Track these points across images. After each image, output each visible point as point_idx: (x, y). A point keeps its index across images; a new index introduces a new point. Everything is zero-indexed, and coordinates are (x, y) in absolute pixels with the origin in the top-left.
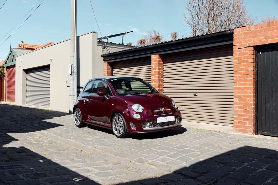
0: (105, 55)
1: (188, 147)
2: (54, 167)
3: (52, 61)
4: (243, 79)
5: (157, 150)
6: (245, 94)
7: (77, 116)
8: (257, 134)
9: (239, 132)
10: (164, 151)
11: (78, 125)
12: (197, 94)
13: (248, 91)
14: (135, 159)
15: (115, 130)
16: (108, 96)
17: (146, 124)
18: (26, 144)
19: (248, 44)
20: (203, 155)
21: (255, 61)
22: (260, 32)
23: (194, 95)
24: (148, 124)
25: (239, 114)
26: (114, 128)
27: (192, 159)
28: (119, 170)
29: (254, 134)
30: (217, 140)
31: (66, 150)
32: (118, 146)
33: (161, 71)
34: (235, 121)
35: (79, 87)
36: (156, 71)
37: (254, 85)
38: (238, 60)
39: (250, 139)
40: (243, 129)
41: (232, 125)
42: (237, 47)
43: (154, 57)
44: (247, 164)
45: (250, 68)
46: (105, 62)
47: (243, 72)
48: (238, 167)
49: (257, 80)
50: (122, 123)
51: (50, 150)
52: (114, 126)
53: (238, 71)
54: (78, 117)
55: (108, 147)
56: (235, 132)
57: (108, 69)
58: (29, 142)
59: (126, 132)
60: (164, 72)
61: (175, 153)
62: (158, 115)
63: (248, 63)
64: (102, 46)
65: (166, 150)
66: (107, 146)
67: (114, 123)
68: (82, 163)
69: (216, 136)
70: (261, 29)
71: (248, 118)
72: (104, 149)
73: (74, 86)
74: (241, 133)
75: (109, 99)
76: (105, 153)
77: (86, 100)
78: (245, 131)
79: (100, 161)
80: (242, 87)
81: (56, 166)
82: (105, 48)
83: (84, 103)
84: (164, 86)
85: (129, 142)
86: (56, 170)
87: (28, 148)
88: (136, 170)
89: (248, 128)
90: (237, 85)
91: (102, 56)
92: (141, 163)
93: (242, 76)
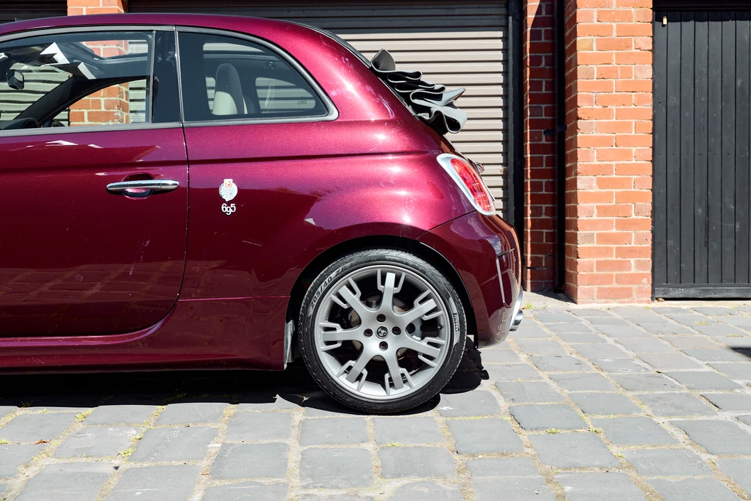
6: (621, 162)
9: (600, 300)
13: (634, 149)
25: (599, 235)
34: (585, 259)
38: (595, 38)
40: (615, 285)
45: (640, 70)
47: (614, 81)
53: (595, 76)
56: (582, 303)
63: (633, 50)
71: (633, 245)
74: (607, 302)
78: (627, 294)
80: (611, 138)
89: (633, 283)
90: (593, 128)
93: (612, 96)
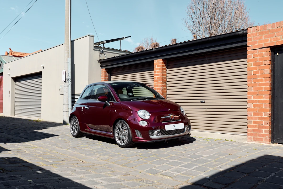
0: (102, 61)
1: (202, 156)
2: (55, 178)
3: (44, 67)
4: (258, 83)
5: (169, 160)
6: (260, 99)
7: (73, 125)
8: (274, 143)
9: (254, 141)
10: (177, 161)
11: (75, 135)
12: (204, 101)
13: (264, 95)
14: (146, 170)
15: (118, 139)
16: (110, 101)
17: (154, 132)
18: (18, 154)
19: (263, 45)
20: (221, 165)
21: (272, 62)
22: (277, 31)
23: (201, 102)
24: (156, 132)
25: (253, 121)
26: (117, 137)
27: (210, 169)
28: (130, 181)
29: (270, 142)
30: (232, 149)
31: (65, 161)
32: (123, 156)
33: (164, 76)
34: (250, 128)
35: (74, 95)
36: (159, 76)
37: (271, 90)
38: (252, 63)
39: (267, 148)
40: (258, 137)
41: (246, 134)
42: (251, 48)
43: (156, 62)
44: (274, 174)
45: (266, 71)
46: (103, 68)
47: (258, 75)
48: (265, 178)
49: (274, 84)
50: (127, 131)
51: (47, 160)
52: (116, 135)
53: (253, 74)
54: (75, 126)
55: (112, 158)
56: (249, 141)
57: (105, 76)
58: (22, 152)
59: (130, 141)
60: (168, 77)
61: (189, 162)
62: (166, 122)
63: (264, 65)
64: (99, 51)
65: (179, 160)
66: (111, 156)
67: (116, 131)
68: (87, 174)
69: (229, 145)
70: (279, 27)
71: (264, 125)
72: (108, 159)
73: (68, 94)
74: (255, 142)
75: (111, 105)
76: (109, 164)
77: (84, 107)
78: (262, 140)
79: (106, 172)
80: (257, 92)
81: (57, 178)
82: (102, 53)
83: (82, 111)
84: (168, 93)
85: (135, 152)
86: (57, 181)
87: (22, 158)
88: (150, 182)
89: (263, 137)
90: (252, 89)
91: (99, 61)
92: (154, 174)
93: (257, 79)
